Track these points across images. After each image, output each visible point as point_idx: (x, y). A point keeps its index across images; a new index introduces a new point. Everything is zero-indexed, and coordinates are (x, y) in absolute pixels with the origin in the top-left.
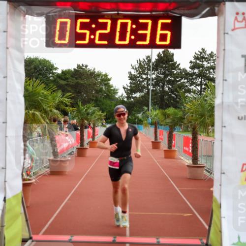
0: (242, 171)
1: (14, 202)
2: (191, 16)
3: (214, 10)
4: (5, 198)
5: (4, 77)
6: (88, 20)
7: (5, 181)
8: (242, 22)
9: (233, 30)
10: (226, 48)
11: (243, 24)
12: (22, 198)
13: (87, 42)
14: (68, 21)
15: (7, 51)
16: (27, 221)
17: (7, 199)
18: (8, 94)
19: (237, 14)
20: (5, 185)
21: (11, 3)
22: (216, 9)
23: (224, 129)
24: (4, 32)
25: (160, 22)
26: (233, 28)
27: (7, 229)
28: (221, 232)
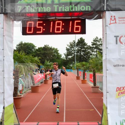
0: (117, 91)
1: (9, 109)
2: (90, 19)
3: (101, 16)
4: (4, 107)
5: (3, 50)
6: (42, 22)
7: (4, 99)
8: (114, 20)
9: (110, 24)
10: (107, 33)
11: (114, 22)
12: (14, 106)
13: (41, 32)
14: (33, 22)
15: (3, 37)
16: (17, 116)
17: (5, 107)
18: (4, 58)
19: (112, 16)
20: (4, 101)
21: (5, 15)
22: (102, 15)
23: (107, 71)
24: (2, 28)
25: (76, 21)
26: (110, 23)
27: (6, 121)
28: (107, 120)
